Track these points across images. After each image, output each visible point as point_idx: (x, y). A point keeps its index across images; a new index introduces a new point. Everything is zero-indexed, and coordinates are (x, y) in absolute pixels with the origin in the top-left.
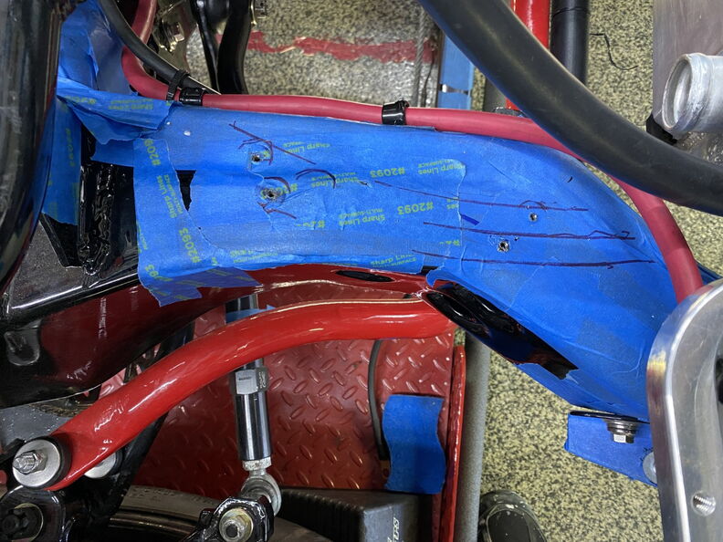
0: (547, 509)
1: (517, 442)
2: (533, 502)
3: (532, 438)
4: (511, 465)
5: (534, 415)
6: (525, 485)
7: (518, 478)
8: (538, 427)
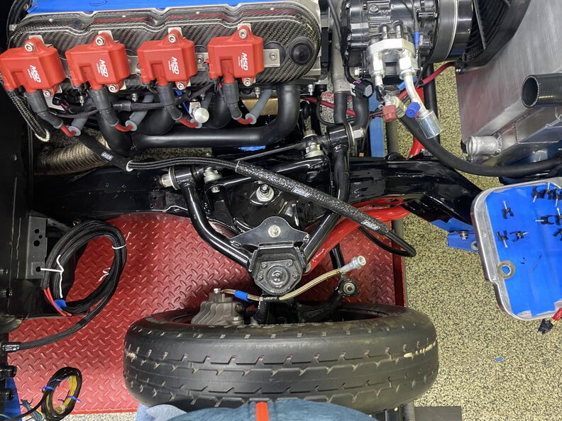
0: (433, 295)
1: (417, 268)
2: (427, 293)
3: (423, 265)
4: (416, 278)
5: (423, 256)
6: (423, 286)
7: (420, 283)
8: (425, 260)
